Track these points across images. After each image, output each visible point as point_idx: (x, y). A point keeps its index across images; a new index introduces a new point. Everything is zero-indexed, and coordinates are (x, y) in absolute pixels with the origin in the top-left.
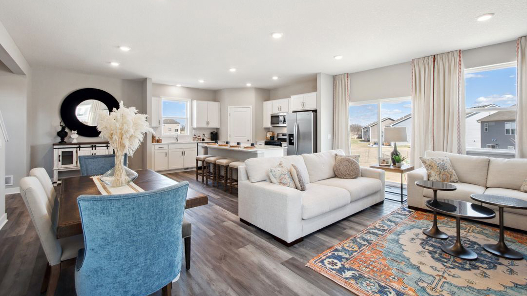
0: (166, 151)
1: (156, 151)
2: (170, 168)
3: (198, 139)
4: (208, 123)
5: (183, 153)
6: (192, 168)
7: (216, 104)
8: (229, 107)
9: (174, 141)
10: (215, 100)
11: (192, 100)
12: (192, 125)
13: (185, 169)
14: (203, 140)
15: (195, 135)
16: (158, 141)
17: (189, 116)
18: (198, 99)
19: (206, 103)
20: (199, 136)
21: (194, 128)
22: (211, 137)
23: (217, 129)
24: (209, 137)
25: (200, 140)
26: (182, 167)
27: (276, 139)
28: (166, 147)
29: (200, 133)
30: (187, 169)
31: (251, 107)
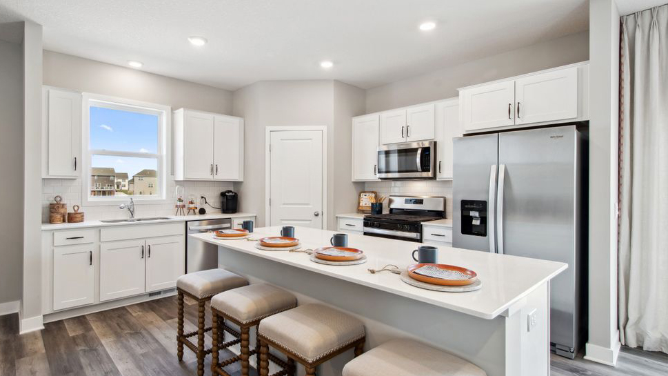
0: (93, 248)
1: (56, 250)
2: (103, 299)
3: (189, 209)
4: (214, 169)
5: (146, 252)
6: (171, 290)
7: (235, 122)
8: (268, 128)
9: (124, 215)
10: (231, 112)
11: (173, 110)
12: (173, 173)
13: (151, 294)
14: (202, 211)
15: (180, 200)
16: (71, 218)
17: (164, 152)
18: (188, 107)
19: (209, 116)
20: (191, 203)
21: (177, 182)
22: (222, 203)
23: (237, 184)
24: (218, 205)
25: (195, 213)
26: (142, 291)
27: (385, 211)
28: (90, 236)
29: (195, 195)
30: (159, 293)
31: (324, 128)
